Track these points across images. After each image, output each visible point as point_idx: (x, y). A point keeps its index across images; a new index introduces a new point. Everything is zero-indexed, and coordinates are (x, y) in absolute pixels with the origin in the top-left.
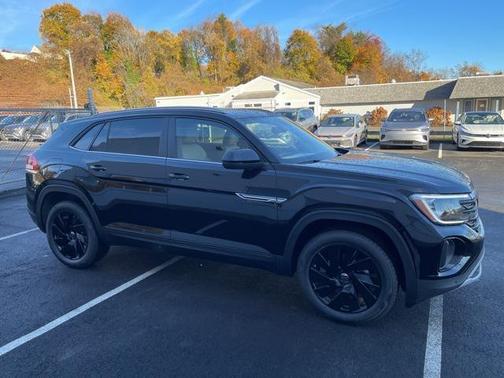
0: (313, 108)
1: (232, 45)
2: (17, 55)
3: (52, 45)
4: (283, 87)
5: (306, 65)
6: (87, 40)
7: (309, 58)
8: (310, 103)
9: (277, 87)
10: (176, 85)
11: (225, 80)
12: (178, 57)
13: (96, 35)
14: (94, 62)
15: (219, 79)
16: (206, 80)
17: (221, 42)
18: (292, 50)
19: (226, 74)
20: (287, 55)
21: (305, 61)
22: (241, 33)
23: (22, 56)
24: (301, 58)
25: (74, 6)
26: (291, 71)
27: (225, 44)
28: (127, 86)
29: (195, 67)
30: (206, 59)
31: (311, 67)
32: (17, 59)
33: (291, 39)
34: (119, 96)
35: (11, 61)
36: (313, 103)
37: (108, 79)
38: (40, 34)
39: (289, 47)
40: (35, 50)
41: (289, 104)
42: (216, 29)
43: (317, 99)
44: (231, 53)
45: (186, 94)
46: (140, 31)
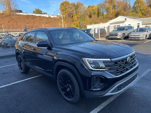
0: (139, 26)
1: (114, 7)
2: (54, 16)
3: (63, 13)
4: (128, 19)
5: (141, 11)
6: (71, 10)
7: (142, 8)
8: (138, 24)
9: (126, 19)
10: (95, 21)
11: (111, 18)
12: (96, 13)
13: (73, 9)
14: (73, 16)
15: (109, 18)
16: (105, 19)
17: (110, 6)
18: (135, 6)
19: (112, 16)
20: (133, 8)
21: (140, 9)
22: (117, 3)
23: (55, 17)
24: (139, 9)
25: (68, 1)
26: (135, 13)
27: (112, 7)
28: (81, 22)
29: (102, 15)
30: (106, 12)
31: (143, 11)
32: (54, 17)
33: (135, 2)
34: (79, 25)
35: (53, 18)
36: (139, 24)
37: (76, 21)
38: (60, 10)
39: (134, 5)
40: (59, 14)
41: (130, 25)
42: (109, 2)
43: (141, 23)
44: (114, 10)
45: (98, 23)
46: (85, 6)
